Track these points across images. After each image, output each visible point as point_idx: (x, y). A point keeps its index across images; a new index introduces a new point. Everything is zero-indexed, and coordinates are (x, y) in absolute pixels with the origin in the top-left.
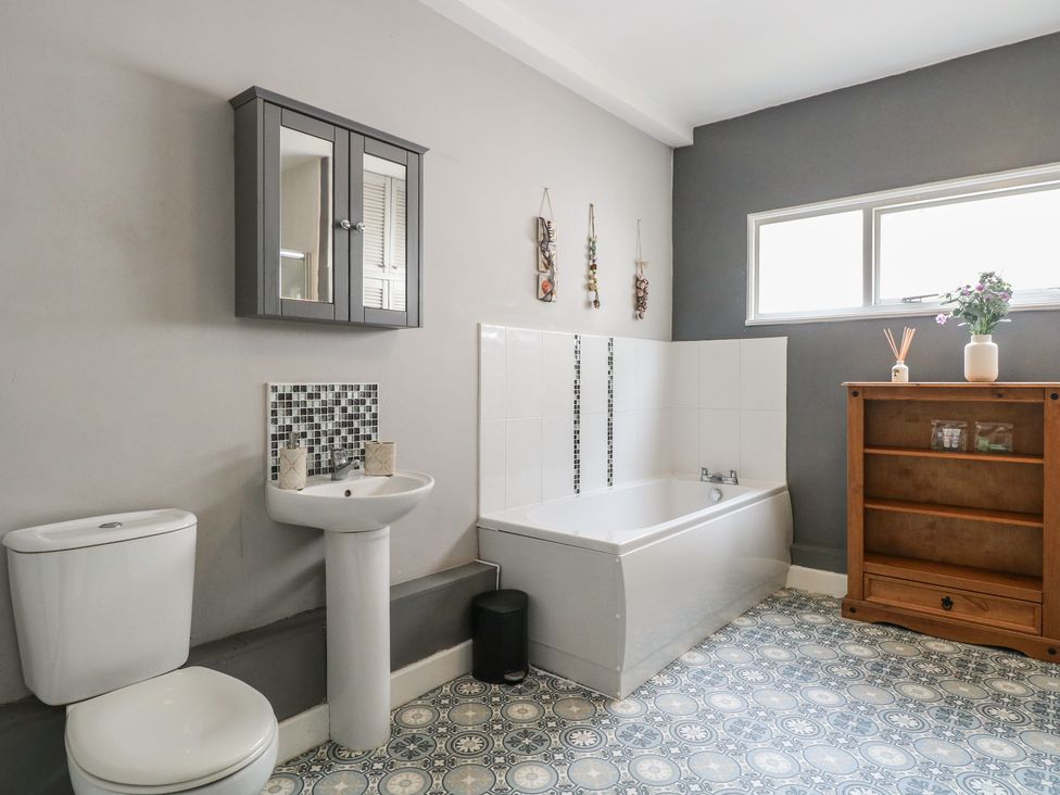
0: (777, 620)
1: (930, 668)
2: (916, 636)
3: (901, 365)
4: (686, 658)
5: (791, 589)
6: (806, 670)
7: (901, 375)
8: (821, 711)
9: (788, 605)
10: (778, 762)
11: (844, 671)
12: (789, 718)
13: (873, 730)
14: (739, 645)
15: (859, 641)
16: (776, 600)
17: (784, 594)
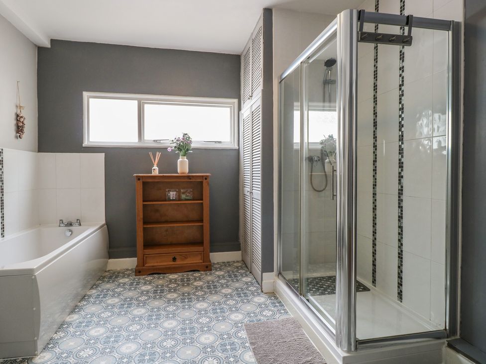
0: (108, 286)
1: (173, 286)
2: (164, 275)
3: (155, 167)
4: (68, 319)
5: (109, 271)
6: (128, 303)
7: (156, 171)
8: (141, 317)
9: (111, 277)
10: (131, 347)
11: (143, 298)
12: (129, 326)
13: (162, 316)
14: (94, 303)
15: (145, 284)
16: (104, 277)
17: (107, 274)
